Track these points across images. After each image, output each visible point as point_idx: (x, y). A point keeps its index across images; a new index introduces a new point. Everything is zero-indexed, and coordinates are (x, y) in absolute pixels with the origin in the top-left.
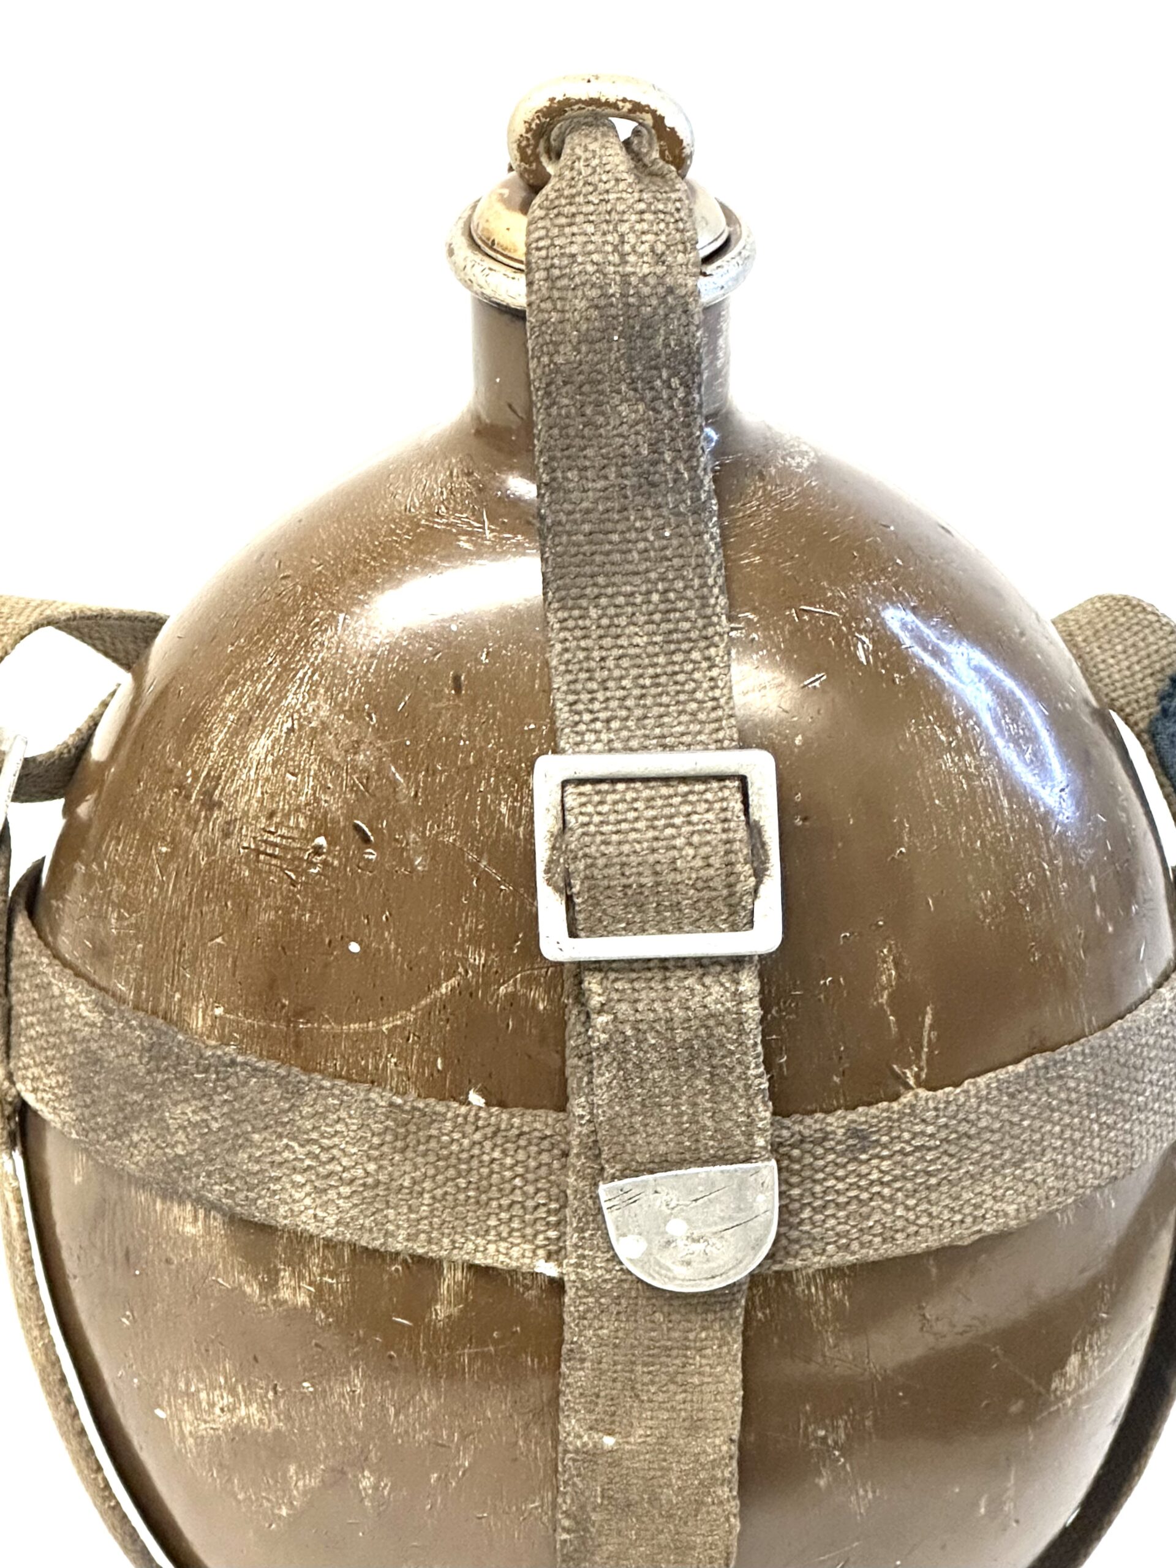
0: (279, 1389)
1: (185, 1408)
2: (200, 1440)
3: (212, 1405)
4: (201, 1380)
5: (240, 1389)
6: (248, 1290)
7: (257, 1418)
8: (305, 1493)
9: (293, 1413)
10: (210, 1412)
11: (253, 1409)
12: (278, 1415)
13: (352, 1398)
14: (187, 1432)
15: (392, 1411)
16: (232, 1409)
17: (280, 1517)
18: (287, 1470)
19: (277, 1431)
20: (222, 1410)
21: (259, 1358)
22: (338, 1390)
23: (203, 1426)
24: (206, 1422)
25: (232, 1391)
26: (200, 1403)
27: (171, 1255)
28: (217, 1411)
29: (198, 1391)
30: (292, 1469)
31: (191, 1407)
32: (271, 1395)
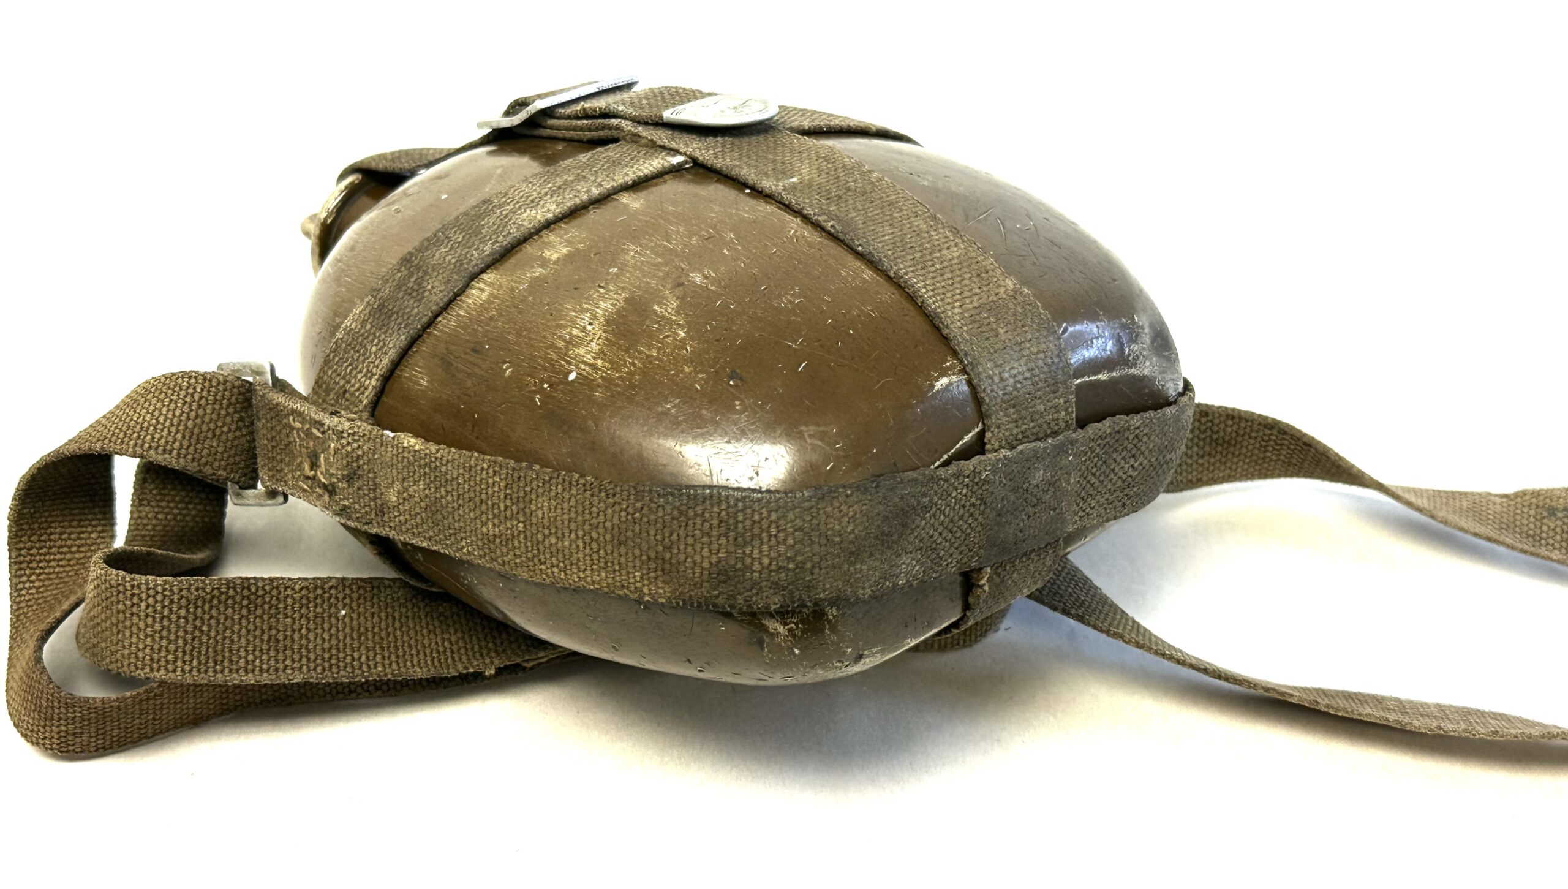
0: (602, 285)
1: (577, 350)
2: (601, 354)
3: (584, 329)
4: (563, 327)
5: (586, 306)
6: (537, 274)
7: (609, 306)
8: (678, 312)
9: (622, 285)
10: (587, 334)
11: (602, 304)
12: (617, 293)
13: (640, 254)
14: (592, 361)
15: (666, 243)
16: (594, 317)
17: (684, 339)
18: (655, 312)
19: (626, 300)
20: (591, 324)
21: (577, 286)
22: (628, 258)
23: (593, 345)
24: (591, 341)
25: (584, 311)
26: (578, 337)
27: (490, 314)
28: (589, 328)
29: (570, 334)
30: (656, 308)
31: (578, 345)
32: (602, 291)
